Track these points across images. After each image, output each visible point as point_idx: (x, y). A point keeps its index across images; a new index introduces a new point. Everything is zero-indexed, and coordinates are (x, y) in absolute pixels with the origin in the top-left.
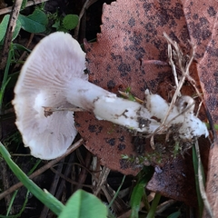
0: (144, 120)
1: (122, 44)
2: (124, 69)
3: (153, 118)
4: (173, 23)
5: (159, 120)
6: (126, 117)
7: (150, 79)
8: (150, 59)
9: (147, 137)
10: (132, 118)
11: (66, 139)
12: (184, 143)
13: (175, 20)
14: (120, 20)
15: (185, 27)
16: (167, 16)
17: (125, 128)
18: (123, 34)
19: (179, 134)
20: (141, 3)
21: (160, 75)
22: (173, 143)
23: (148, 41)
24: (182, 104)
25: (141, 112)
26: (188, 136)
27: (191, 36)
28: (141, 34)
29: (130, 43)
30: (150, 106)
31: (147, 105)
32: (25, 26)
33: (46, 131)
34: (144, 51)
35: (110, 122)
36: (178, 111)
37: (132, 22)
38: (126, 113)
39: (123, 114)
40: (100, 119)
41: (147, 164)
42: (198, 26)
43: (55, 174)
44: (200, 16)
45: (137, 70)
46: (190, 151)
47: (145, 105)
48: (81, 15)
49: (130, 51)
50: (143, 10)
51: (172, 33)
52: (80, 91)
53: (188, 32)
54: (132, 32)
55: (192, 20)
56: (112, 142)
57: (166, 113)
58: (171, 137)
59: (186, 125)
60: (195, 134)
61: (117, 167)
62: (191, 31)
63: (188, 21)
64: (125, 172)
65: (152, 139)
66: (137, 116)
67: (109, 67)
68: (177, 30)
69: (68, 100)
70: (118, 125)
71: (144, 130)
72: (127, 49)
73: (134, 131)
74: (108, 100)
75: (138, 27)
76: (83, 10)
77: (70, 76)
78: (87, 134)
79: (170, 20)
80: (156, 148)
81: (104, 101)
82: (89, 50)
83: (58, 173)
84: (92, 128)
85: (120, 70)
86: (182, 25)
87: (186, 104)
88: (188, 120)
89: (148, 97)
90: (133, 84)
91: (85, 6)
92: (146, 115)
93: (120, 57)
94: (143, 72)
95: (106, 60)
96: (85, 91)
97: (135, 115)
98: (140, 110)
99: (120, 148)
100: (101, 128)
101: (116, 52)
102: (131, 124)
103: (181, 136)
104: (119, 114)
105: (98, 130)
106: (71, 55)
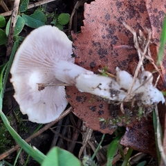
0: (114, 91)
1: (101, 34)
2: (102, 53)
3: (122, 89)
4: (139, 16)
5: (126, 91)
6: (100, 89)
7: (122, 59)
8: (122, 44)
9: (118, 104)
10: (105, 90)
11: (57, 107)
12: (146, 108)
13: (140, 13)
14: (99, 16)
15: (148, 18)
16: (134, 11)
17: (101, 97)
18: (101, 26)
19: (141, 101)
20: (114, 2)
21: (129, 56)
22: (137, 108)
23: (120, 31)
24: (143, 77)
25: (113, 85)
26: (148, 103)
27: (152, 26)
28: (114, 26)
29: (106, 33)
30: (119, 80)
31: (117, 79)
32: (28, 23)
33: (40, 101)
34: (117, 39)
35: (89, 94)
36: (140, 82)
37: (108, 17)
38: (100, 86)
39: (98, 87)
40: (82, 91)
41: (120, 125)
42: (157, 18)
43: (54, 134)
44: (159, 10)
45: (112, 53)
46: (151, 114)
47: (115, 80)
48: (73, 14)
49: (106, 39)
50: (116, 7)
51: (138, 24)
52: (65, 70)
53: (150, 23)
54: (108, 25)
55: (153, 13)
56: (94, 109)
57: (131, 85)
58: (135, 104)
59: (146, 94)
60: (154, 100)
61: (97, 128)
62: (152, 22)
63: (150, 14)
64: (104, 131)
65: (122, 106)
66: (110, 88)
67: (91, 52)
68: (142, 21)
69: (57, 77)
70: (95, 96)
71: (114, 99)
72: (104, 38)
73: (107, 100)
74: (86, 76)
75: (113, 20)
76: (74, 10)
77: (57, 59)
78: (75, 103)
79: (136, 14)
80: (125, 112)
81: (83, 77)
82: (76, 39)
83: (57, 133)
84: (78, 99)
85: (99, 54)
86: (145, 17)
87: (146, 77)
88: (148, 90)
89: (117, 73)
90: (109, 64)
91: (75, 7)
92: (116, 87)
93: (99, 44)
94: (117, 54)
95: (89, 47)
96: (68, 70)
97: (107, 87)
98: (111, 83)
99: (100, 113)
100: (85, 98)
101: (96, 40)
102: (105, 94)
103: (143, 103)
104: (94, 87)
105: (83, 100)
106: (57, 43)
